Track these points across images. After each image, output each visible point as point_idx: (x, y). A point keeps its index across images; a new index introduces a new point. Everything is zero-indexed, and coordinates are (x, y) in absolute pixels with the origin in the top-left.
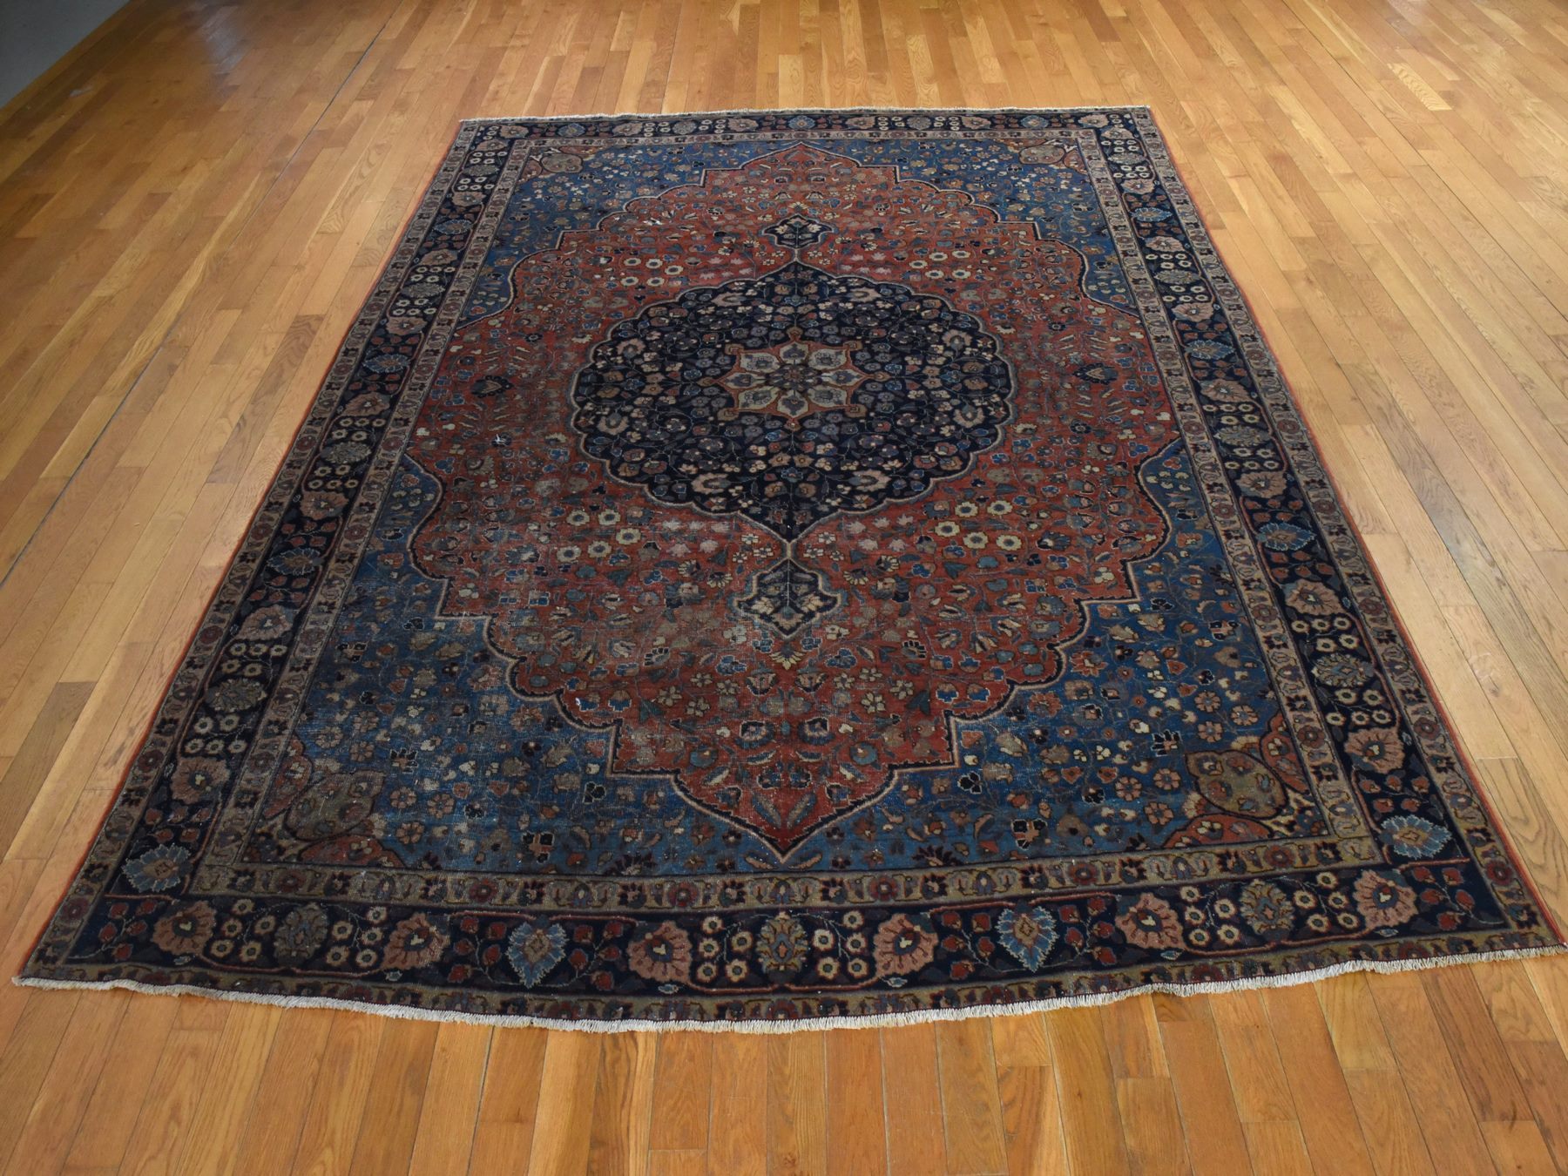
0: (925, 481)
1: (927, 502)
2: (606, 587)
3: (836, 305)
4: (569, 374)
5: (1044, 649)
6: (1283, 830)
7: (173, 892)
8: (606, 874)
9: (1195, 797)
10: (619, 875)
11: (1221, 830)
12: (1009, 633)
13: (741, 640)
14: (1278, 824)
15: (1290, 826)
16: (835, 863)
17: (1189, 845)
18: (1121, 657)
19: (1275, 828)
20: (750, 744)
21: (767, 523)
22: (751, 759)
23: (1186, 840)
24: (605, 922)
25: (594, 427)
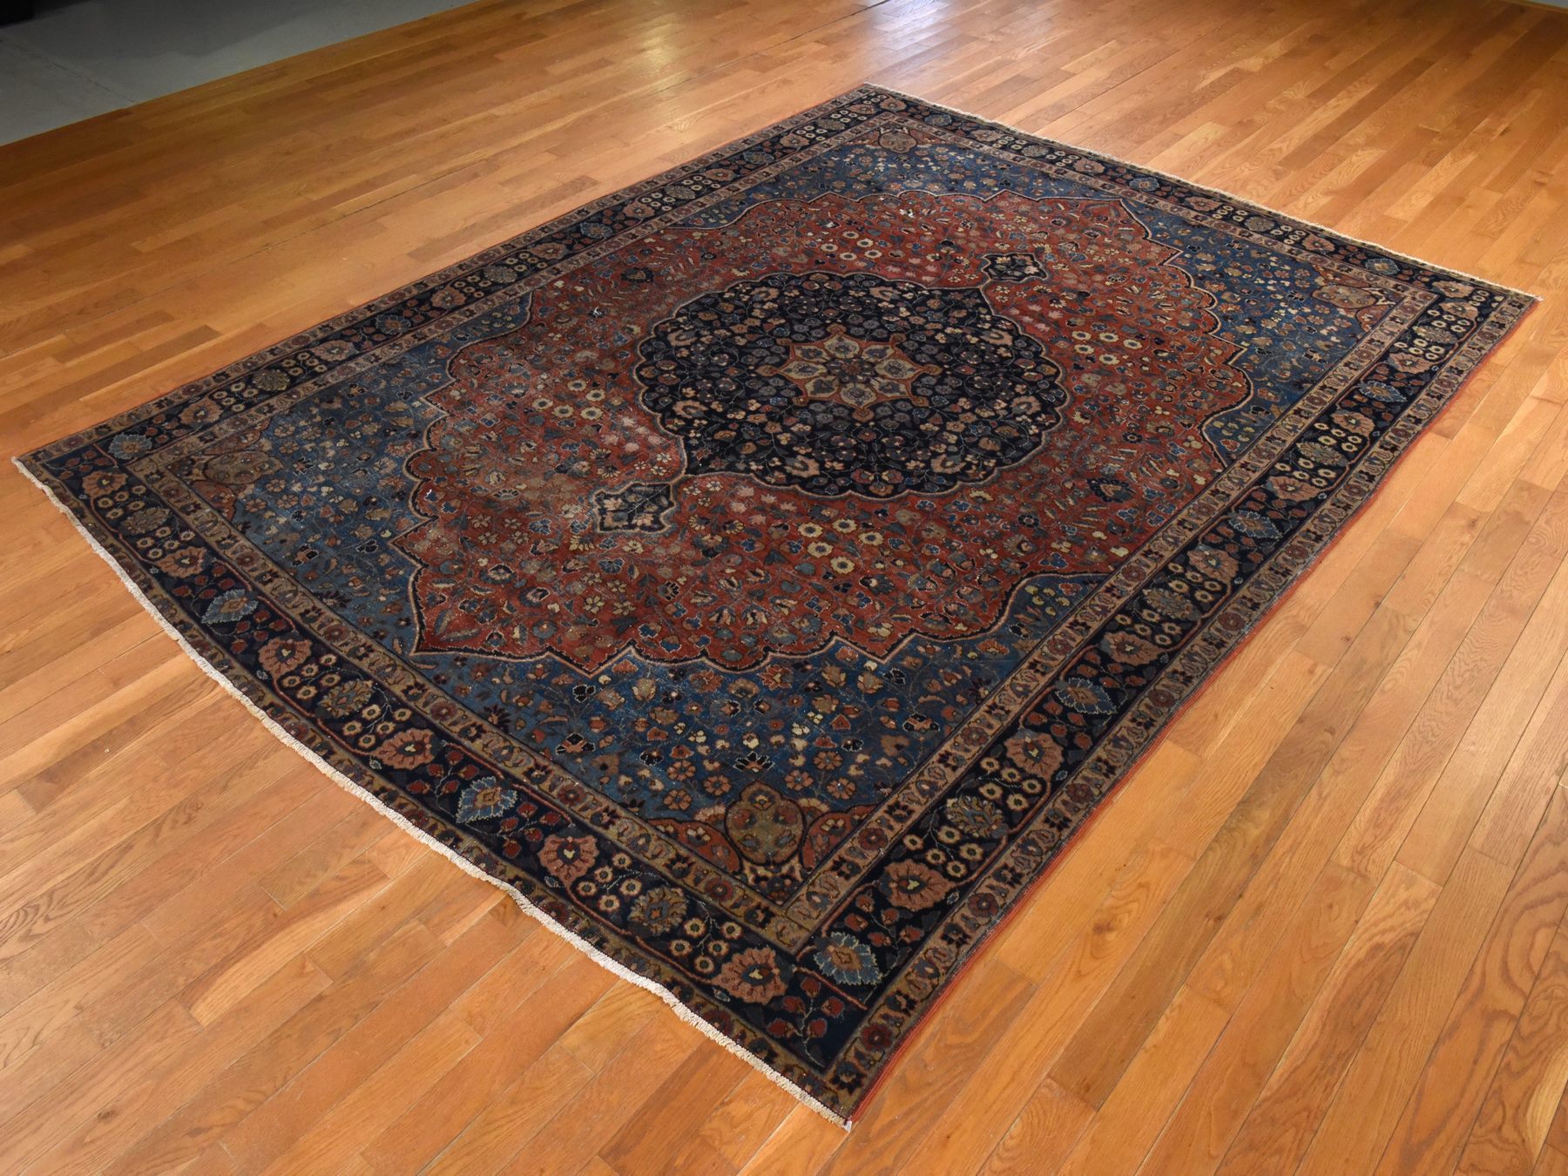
0: (842, 489)
1: (823, 504)
2: (537, 437)
3: (964, 334)
4: (698, 291)
5: (761, 648)
6: (751, 878)
7: (121, 461)
8: (315, 595)
9: (721, 810)
10: (321, 600)
11: (705, 843)
12: (751, 620)
13: (570, 515)
14: (753, 871)
15: (758, 879)
16: (437, 678)
17: (667, 833)
18: (808, 689)
19: (747, 871)
20: (488, 578)
21: (689, 455)
22: (476, 588)
23: (671, 829)
24: (280, 618)
25: (666, 334)
